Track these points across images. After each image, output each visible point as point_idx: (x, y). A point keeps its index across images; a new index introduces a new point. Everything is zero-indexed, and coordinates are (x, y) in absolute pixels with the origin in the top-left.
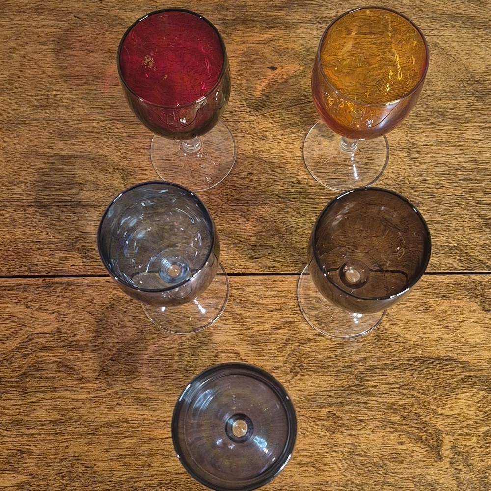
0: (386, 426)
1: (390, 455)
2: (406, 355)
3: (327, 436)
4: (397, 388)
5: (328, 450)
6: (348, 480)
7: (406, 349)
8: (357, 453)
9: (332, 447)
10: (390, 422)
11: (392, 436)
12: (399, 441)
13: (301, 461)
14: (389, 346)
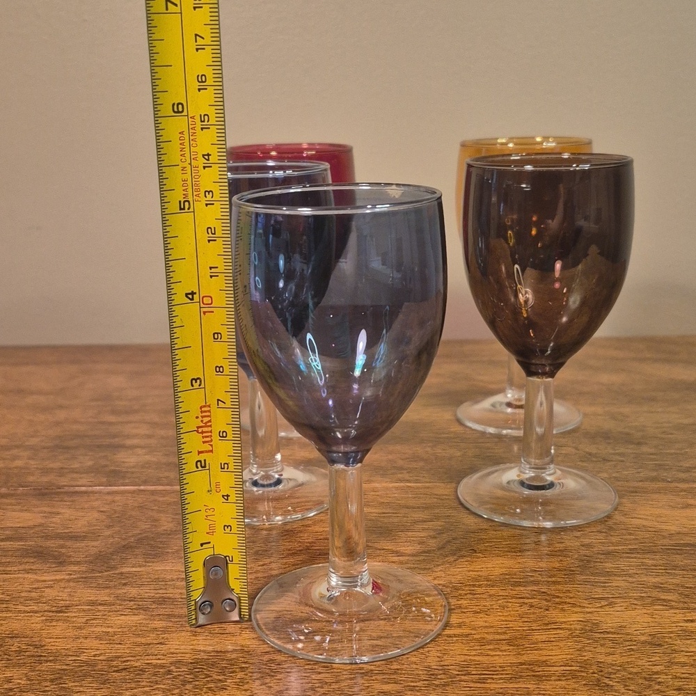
0: (652, 604)
1: (672, 632)
2: (666, 541)
3: (534, 613)
4: (660, 569)
5: (538, 628)
6: (588, 660)
7: (664, 537)
8: (602, 631)
9: (547, 624)
10: (658, 600)
11: (667, 613)
12: (685, 619)
13: (484, 638)
14: (630, 534)
